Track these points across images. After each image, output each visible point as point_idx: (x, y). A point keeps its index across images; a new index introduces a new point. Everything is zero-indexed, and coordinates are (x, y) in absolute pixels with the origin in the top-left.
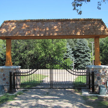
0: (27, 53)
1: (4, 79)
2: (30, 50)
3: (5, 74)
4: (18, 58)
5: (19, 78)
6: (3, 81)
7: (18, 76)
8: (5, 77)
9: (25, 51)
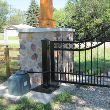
0: (94, 22)
1: (35, 56)
2: (98, 19)
3: (35, 44)
4: (82, 28)
5: (70, 54)
6: (33, 61)
7: (68, 50)
8: (36, 52)
9: (91, 20)
